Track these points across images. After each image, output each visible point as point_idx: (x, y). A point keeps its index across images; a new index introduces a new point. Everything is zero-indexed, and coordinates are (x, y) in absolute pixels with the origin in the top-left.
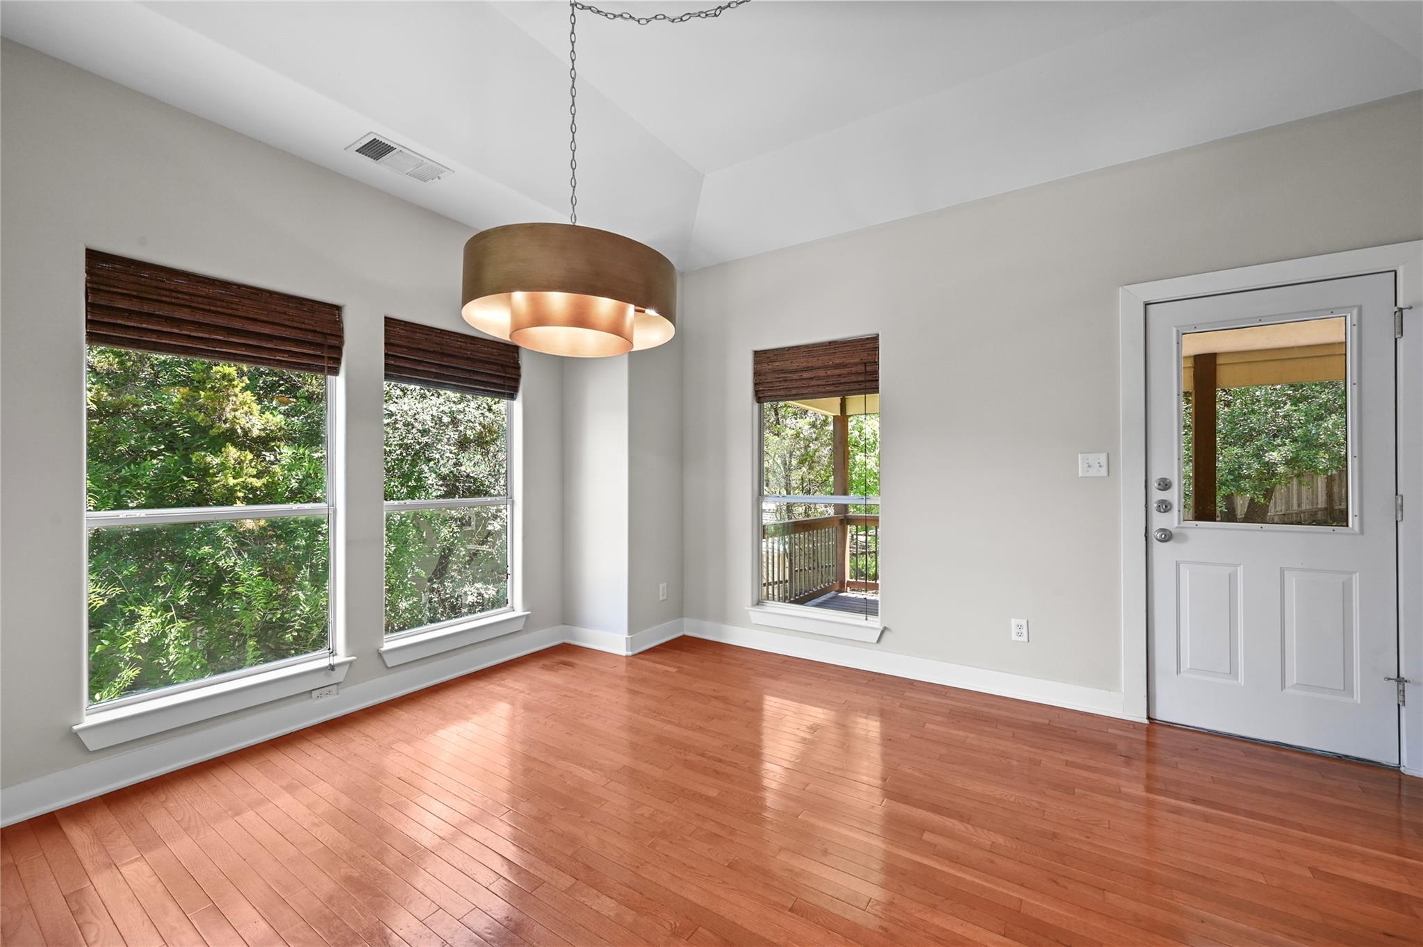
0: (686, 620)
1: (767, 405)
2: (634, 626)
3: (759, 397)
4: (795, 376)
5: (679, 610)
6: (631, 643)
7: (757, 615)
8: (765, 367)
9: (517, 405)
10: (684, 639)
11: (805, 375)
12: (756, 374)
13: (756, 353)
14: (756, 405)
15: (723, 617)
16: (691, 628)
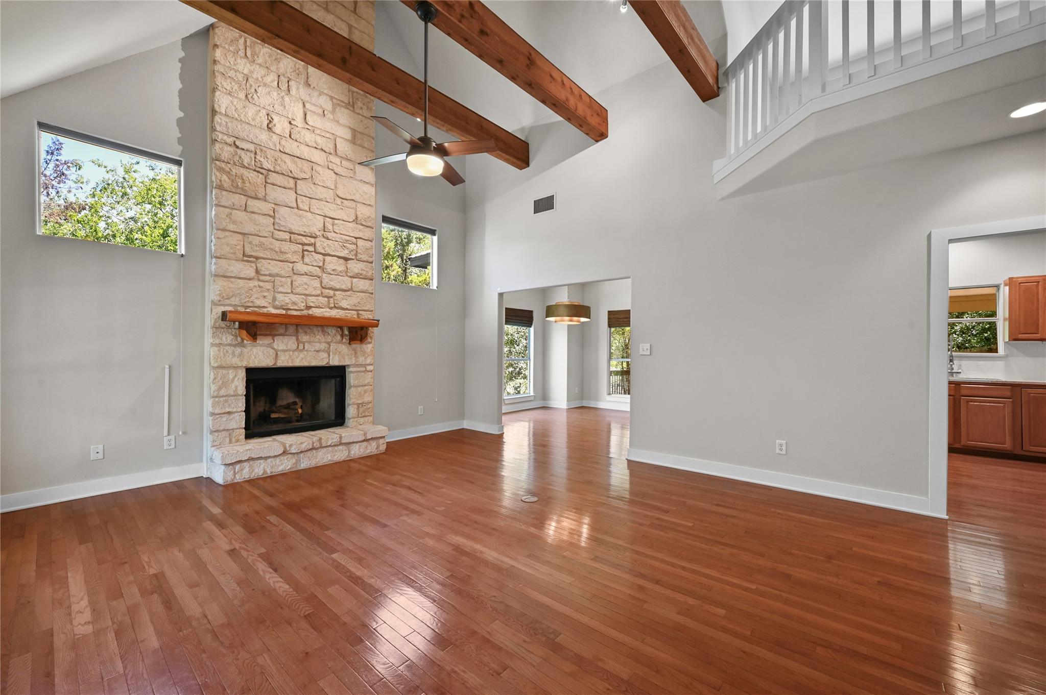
0: (584, 401)
1: (613, 329)
2: (569, 399)
3: (610, 326)
4: (621, 320)
5: (582, 397)
6: (568, 405)
7: (609, 398)
8: (612, 316)
9: (532, 329)
10: (583, 406)
11: (625, 320)
12: (609, 318)
13: (609, 311)
14: (609, 329)
15: (597, 399)
16: (585, 403)
